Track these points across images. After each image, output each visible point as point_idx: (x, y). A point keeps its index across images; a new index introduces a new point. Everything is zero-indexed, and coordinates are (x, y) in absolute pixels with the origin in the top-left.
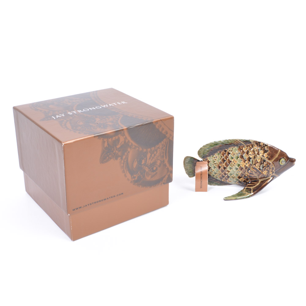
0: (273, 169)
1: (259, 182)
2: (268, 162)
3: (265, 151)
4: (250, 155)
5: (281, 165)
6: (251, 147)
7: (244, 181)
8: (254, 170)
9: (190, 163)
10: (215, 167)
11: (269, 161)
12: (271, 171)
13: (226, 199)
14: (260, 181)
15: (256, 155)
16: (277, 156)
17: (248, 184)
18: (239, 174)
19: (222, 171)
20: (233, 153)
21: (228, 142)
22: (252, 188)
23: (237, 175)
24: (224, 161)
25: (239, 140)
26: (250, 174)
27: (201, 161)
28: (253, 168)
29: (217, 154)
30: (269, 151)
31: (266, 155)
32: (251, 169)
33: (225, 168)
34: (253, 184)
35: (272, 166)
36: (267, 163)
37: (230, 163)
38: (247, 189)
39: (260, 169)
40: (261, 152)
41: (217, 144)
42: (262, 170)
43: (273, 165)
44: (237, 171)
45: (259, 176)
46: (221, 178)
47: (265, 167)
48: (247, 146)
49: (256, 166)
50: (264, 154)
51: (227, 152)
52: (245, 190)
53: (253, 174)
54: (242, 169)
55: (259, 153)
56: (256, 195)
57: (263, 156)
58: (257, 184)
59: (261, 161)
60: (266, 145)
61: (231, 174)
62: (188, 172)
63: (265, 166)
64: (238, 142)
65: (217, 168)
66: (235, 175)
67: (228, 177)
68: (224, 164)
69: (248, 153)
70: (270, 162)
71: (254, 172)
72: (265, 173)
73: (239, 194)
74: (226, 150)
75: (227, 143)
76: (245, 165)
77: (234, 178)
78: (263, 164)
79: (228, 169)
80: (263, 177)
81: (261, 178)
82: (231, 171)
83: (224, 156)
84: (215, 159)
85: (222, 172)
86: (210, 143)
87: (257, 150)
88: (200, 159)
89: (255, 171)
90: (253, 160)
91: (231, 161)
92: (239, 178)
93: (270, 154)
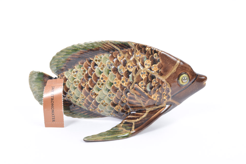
0: (169, 91)
1: (147, 112)
2: (159, 80)
3: (154, 62)
4: (129, 67)
5: (182, 85)
6: (130, 53)
7: (123, 111)
8: (136, 92)
9: (38, 82)
10: (75, 88)
11: (161, 78)
12: (166, 95)
13: (88, 140)
14: (148, 110)
15: (138, 67)
16: (174, 69)
17: (129, 115)
18: (113, 99)
19: (87, 94)
20: (101, 63)
21: (93, 46)
22: (133, 121)
23: (110, 100)
24: (88, 77)
25: (111, 43)
26: (130, 98)
27: (56, 78)
28: (135, 90)
29: (78, 66)
30: (161, 61)
31: (155, 68)
32: (132, 91)
33: (90, 89)
34: (137, 115)
35: (166, 86)
36: (157, 82)
37: (97, 81)
38: (126, 123)
39: (146, 91)
40: (148, 62)
41: (76, 50)
42: (150, 92)
43: (168, 83)
44: (108, 94)
45: (145, 102)
46: (87, 107)
47: (154, 88)
48: (124, 53)
49: (138, 85)
50: (152, 65)
51: (92, 62)
52: (121, 125)
53: (134, 99)
54: (116, 90)
55: (143, 63)
56: (140, 133)
57: (151, 69)
58: (142, 115)
59: (148, 78)
60: (155, 52)
61: (100, 100)
62: (37, 97)
63: (155, 86)
64: (109, 45)
65: (78, 89)
66: (106, 102)
67: (97, 104)
68: (88, 83)
69: (125, 64)
70: (163, 79)
71: (135, 95)
72: (155, 97)
73: (111, 132)
74: (91, 59)
75: (91, 48)
76: (121, 85)
77: (105, 106)
78: (151, 82)
79: (94, 90)
80: (151, 104)
81: (149, 106)
82: (99, 93)
83: (88, 69)
84: (75, 76)
85: (85, 95)
86: (67, 49)
87: (140, 59)
88: (54, 75)
89: (138, 93)
90: (134, 75)
91: (99, 78)
92: (114, 105)
93: (162, 66)
